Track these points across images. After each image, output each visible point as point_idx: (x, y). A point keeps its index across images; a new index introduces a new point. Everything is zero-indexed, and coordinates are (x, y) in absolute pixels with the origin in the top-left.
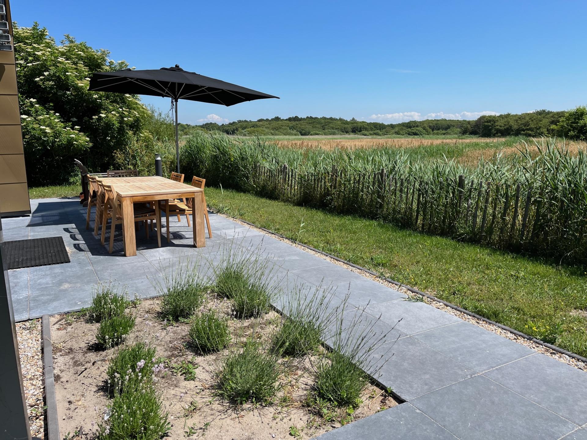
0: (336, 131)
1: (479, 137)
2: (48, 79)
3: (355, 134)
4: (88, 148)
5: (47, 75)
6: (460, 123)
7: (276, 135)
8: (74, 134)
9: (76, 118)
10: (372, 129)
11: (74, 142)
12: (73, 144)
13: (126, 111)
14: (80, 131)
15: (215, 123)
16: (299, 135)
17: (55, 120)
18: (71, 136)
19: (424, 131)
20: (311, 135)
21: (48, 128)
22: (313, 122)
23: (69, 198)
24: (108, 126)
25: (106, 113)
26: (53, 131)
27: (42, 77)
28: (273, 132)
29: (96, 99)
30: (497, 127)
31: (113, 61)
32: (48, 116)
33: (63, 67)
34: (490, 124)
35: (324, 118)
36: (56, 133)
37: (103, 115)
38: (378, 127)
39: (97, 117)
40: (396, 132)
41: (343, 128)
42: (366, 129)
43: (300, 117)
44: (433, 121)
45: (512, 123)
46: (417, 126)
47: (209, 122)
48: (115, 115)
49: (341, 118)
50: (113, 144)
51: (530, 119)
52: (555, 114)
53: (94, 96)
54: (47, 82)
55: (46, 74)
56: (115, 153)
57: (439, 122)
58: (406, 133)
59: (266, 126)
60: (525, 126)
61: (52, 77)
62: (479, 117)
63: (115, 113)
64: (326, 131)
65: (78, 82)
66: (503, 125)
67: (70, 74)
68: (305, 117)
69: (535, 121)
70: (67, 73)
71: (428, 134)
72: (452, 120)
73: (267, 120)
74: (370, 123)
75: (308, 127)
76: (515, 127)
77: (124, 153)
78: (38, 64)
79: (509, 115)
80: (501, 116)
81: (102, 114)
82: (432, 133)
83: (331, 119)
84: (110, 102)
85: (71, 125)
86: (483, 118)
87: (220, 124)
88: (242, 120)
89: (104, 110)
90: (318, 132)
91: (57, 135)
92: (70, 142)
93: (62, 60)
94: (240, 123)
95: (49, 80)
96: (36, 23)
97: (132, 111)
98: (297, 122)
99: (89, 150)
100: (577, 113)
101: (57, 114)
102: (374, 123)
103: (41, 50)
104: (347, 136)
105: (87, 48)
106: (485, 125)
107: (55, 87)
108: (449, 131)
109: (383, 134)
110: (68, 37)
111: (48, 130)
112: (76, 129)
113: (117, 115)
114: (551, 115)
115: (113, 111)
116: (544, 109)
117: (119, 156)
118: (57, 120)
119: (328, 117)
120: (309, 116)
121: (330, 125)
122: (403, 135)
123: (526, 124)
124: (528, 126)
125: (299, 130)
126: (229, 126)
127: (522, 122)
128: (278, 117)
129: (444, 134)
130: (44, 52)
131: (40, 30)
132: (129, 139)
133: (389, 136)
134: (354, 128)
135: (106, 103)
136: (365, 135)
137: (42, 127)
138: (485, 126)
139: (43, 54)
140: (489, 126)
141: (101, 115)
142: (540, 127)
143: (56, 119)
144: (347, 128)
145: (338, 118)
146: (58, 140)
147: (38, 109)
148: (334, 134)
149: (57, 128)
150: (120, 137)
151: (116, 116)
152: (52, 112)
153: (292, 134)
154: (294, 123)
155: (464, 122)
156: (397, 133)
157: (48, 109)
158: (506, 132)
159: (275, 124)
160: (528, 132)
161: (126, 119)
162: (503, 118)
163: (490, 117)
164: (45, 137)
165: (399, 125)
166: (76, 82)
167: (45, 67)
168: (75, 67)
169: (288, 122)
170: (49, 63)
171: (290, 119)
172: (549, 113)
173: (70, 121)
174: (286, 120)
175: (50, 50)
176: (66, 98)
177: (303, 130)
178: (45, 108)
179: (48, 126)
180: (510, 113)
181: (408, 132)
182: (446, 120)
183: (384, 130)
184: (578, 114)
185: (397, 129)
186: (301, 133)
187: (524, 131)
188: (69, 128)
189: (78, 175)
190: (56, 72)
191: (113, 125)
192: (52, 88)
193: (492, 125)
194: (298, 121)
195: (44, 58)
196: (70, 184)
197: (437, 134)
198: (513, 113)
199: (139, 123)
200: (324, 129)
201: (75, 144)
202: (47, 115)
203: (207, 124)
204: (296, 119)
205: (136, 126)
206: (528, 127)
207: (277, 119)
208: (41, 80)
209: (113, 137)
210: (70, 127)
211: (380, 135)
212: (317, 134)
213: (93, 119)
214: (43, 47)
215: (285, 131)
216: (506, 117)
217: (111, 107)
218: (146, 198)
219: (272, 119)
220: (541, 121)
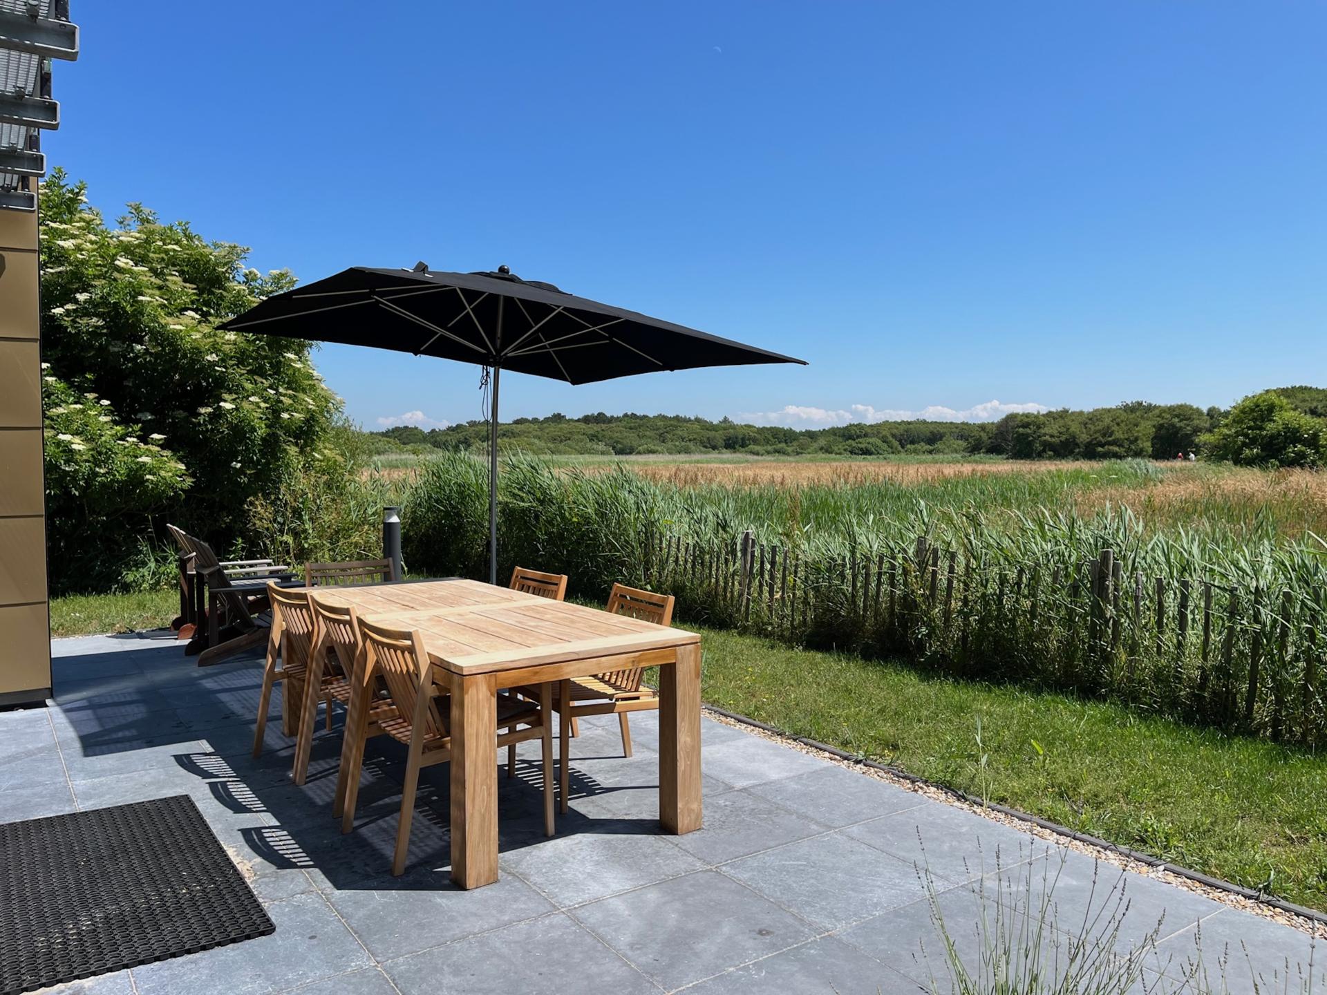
0: (691, 445)
1: (1007, 459)
2: (84, 311)
3: (735, 452)
4: (182, 490)
5: (85, 302)
6: (957, 428)
7: (560, 453)
8: (149, 453)
9: (152, 414)
10: (767, 442)
11: (148, 477)
12: (143, 482)
13: (285, 395)
14: (163, 447)
15: (416, 428)
16: (611, 454)
17: (100, 419)
18: (140, 460)
19: (885, 445)
20: (639, 453)
21: (77, 440)
22: (640, 426)
23: (141, 636)
24: (240, 432)
25: (234, 400)
26: (89, 446)
27: (69, 306)
28: (552, 446)
29: (214, 364)
30: (1044, 438)
31: (256, 272)
32: (79, 406)
33: (130, 283)
34: (1029, 432)
35: (663, 418)
36: (100, 453)
37: (227, 406)
38: (781, 436)
39: (210, 410)
40: (821, 449)
41: (705, 439)
42: (755, 441)
43: (608, 415)
44: (900, 424)
45: (1075, 428)
46: (866, 435)
47: (402, 426)
48: (257, 404)
49: (700, 416)
50: (246, 480)
51: (1112, 421)
52: (1164, 411)
53: (209, 358)
54: (84, 321)
55: (82, 297)
56: (252, 503)
57: (911, 426)
58: (845, 450)
59: (535, 433)
60: (1104, 435)
61: (96, 306)
62: (1004, 416)
63: (258, 400)
64: (670, 444)
65: (169, 320)
66: (1055, 433)
67: (149, 299)
68: (621, 415)
69: (1123, 425)
70: (140, 298)
71: (893, 453)
72: (940, 423)
73: (535, 421)
74: (764, 428)
75: (631, 438)
76: (1084, 438)
77: (273, 503)
78: (60, 272)
79: (1065, 411)
80: (1050, 414)
81: (225, 401)
82: (902, 450)
83: (677, 418)
84: (249, 372)
85: (140, 430)
86: (1011, 417)
87: (427, 430)
88: (477, 420)
89: (230, 391)
90: (653, 447)
91: (100, 456)
92: (136, 476)
93: (127, 263)
94: (473, 426)
95: (87, 313)
96: (59, 169)
97: (301, 395)
98: (604, 426)
99: (184, 496)
100: (1258, 406)
101: (106, 402)
102: (771, 428)
103: (74, 237)
104: (714, 455)
105: (189, 237)
106: (1017, 432)
107: (105, 331)
108: (938, 445)
109: (793, 451)
110: (137, 209)
111: (78, 445)
112: (154, 442)
113: (263, 405)
114: (1157, 412)
115: (253, 394)
116: (1140, 400)
117: (261, 512)
118: (103, 419)
119: (671, 414)
120: (629, 413)
121: (677, 432)
122: (840, 454)
123: (1107, 432)
124: (1110, 436)
125: (608, 442)
126: (447, 434)
127: (1098, 428)
128: (559, 414)
129: (930, 452)
130: (79, 241)
131: (69, 188)
132: (287, 465)
133: (809, 456)
134: (730, 438)
135: (238, 374)
136: (757, 454)
137: (61, 437)
138: (1020, 435)
139: (79, 249)
140: (1028, 435)
141: (222, 404)
142: (1136, 439)
143: (100, 415)
144: (715, 437)
145: (693, 418)
146: (102, 471)
147: (51, 390)
148: (687, 451)
149: (103, 439)
150: (268, 463)
151: (260, 407)
152: (91, 396)
153: (596, 452)
154: (595, 428)
155: (965, 427)
156: (828, 450)
157: (81, 390)
158: (1064, 449)
159: (552, 429)
160: (1111, 448)
161: (285, 416)
162: (1054, 419)
163: (1027, 415)
164: (67, 462)
165: (824, 433)
166: (163, 322)
167: (80, 280)
168: (158, 282)
169: (583, 425)
170: (90, 271)
171: (587, 420)
172: (1150, 408)
173: (136, 422)
174: (579, 420)
175: (94, 238)
176: (130, 360)
177: (617, 442)
178: (71, 385)
179: (77, 434)
180: (1067, 408)
181: (849, 449)
182: (925, 422)
183: (795, 443)
184: (1261, 410)
185: (822, 442)
186: (614, 448)
187: (1103, 446)
188: (135, 440)
189: (144, 564)
190: (109, 294)
191: (253, 430)
192: (95, 333)
193: (1035, 432)
194: (604, 422)
195: (79, 256)
196: (126, 588)
197: (916, 452)
198: (1074, 408)
199: (312, 426)
200: (663, 441)
201: (147, 480)
202: (76, 403)
203: (396, 429)
204: (600, 418)
205: (306, 434)
206: (1110, 439)
207: (558, 418)
208: (68, 313)
209: (247, 462)
210: (138, 437)
211: (788, 454)
212: (653, 452)
213: (200, 414)
214: (79, 228)
215: (580, 444)
216: (1061, 417)
217: (248, 386)
218: (536, 673)
219: (547, 420)
220: (1136, 425)
